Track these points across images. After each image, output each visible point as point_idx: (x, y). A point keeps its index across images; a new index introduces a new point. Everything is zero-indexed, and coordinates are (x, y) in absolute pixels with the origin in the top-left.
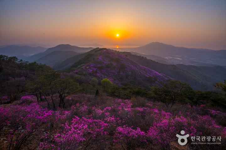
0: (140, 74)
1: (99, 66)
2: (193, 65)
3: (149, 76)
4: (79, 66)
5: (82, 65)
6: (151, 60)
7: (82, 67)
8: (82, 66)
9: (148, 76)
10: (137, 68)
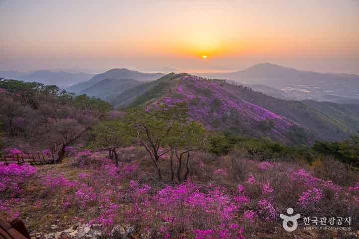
0: (245, 115)
1: (178, 101)
2: (330, 101)
3: (259, 118)
4: (147, 102)
5: (151, 100)
6: (261, 93)
7: (154, 104)
8: (152, 102)
9: (258, 120)
10: (240, 106)
